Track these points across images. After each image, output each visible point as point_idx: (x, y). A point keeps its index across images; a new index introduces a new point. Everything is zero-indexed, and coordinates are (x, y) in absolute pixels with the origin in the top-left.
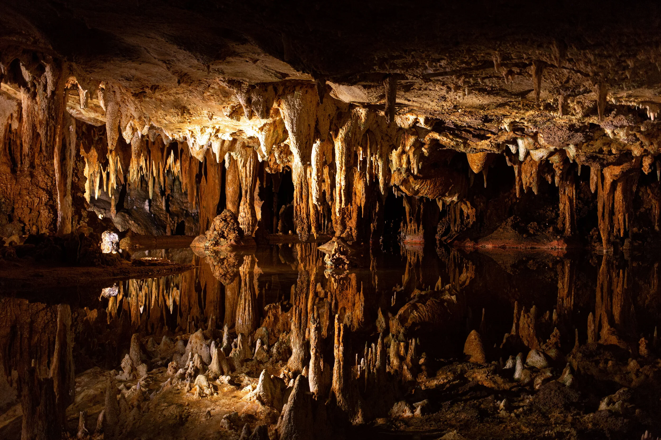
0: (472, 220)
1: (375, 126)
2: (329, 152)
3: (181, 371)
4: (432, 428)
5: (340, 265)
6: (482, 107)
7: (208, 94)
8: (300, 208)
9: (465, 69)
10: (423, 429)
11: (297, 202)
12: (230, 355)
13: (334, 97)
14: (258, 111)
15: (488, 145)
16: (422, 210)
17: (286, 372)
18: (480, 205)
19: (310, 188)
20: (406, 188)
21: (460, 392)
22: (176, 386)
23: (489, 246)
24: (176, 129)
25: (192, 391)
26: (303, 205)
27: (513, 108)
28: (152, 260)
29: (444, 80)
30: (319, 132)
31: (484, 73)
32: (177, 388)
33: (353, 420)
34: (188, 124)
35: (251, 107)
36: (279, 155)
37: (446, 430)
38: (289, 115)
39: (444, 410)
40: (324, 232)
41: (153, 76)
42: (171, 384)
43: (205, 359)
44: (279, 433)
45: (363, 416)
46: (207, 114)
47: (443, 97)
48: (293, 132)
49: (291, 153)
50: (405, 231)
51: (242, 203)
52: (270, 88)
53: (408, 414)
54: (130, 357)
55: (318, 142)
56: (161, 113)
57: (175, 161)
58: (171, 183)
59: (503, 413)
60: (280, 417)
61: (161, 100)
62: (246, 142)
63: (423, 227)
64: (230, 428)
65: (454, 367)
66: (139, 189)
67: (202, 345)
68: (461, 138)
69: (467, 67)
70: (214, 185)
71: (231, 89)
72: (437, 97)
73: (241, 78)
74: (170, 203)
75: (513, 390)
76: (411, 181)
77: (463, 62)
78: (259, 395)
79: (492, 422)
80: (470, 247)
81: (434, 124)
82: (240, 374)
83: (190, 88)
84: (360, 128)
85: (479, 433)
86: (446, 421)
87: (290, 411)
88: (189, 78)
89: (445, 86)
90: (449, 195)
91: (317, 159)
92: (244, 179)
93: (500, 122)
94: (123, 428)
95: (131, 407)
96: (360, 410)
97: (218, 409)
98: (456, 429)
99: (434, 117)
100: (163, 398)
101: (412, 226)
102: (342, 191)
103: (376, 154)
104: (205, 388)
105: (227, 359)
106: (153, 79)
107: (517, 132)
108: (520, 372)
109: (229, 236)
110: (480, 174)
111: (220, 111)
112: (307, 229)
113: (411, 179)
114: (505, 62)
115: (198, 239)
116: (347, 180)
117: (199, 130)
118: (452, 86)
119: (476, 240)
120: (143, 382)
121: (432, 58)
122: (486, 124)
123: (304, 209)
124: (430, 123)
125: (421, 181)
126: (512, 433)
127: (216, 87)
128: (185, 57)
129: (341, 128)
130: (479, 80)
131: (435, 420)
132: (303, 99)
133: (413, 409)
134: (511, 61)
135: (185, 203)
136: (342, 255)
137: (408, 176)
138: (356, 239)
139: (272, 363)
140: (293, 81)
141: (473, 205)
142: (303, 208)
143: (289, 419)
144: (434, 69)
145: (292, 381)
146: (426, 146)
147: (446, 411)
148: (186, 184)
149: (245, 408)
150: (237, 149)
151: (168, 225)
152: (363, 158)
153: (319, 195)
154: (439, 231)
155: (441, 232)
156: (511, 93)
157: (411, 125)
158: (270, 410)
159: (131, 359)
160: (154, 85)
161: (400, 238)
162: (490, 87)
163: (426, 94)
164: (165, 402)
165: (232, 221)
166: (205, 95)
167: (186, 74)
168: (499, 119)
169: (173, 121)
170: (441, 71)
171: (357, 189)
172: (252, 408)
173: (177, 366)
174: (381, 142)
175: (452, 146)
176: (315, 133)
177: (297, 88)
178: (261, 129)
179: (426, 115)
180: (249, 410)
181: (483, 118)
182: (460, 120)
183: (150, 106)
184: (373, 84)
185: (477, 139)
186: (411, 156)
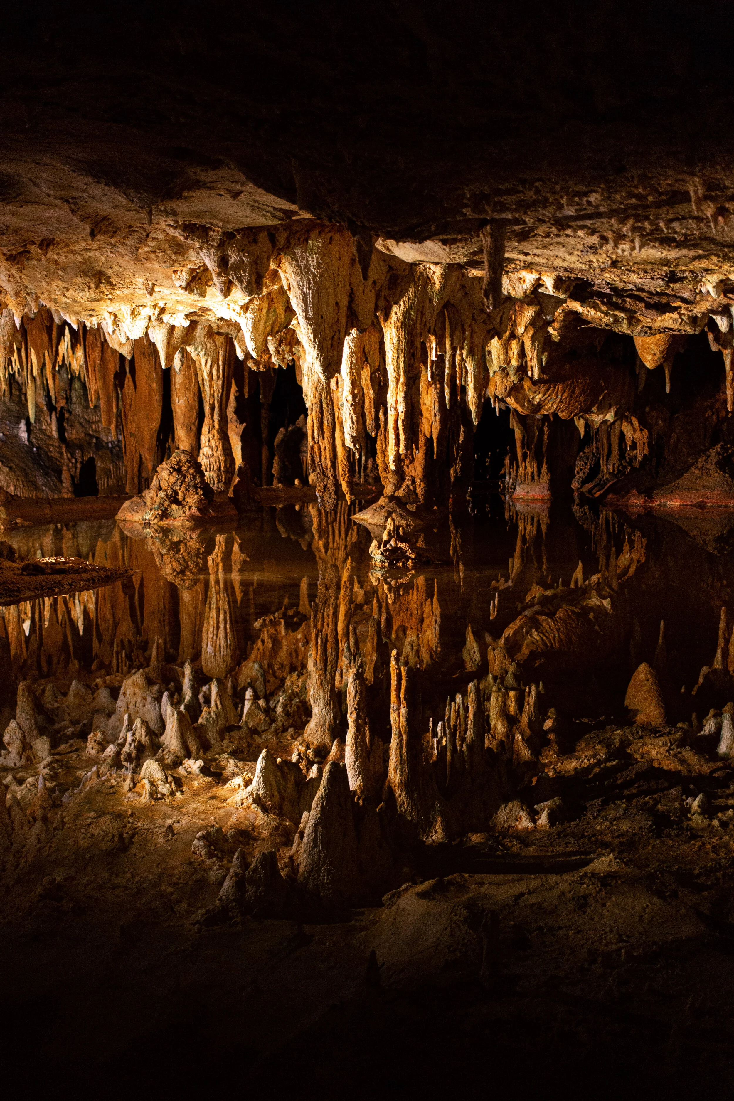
0: (640, 453)
1: (460, 295)
2: (373, 347)
3: (111, 749)
4: (569, 849)
5: (398, 561)
6: (666, 262)
7: (146, 249)
8: (320, 449)
9: (635, 207)
10: (553, 851)
11: (313, 438)
12: (200, 720)
13: (383, 250)
14: (241, 281)
15: (675, 320)
16: (546, 437)
17: (302, 749)
18: (657, 424)
19: (336, 410)
20: (517, 400)
21: (619, 782)
22: (108, 780)
23: (674, 503)
24: (85, 311)
25: (136, 789)
26: (325, 444)
27: (724, 260)
28: (59, 563)
29: (594, 226)
30: (356, 316)
31: (671, 212)
32: (109, 784)
33: (428, 836)
34: (109, 302)
35: (227, 275)
36: (276, 348)
37: (595, 852)
38: (299, 285)
39: (589, 815)
40: (360, 477)
41: (43, 223)
42: (98, 776)
43: (153, 725)
44: (296, 863)
45: (446, 828)
46: (144, 284)
47: (591, 248)
48: (307, 318)
49: (298, 342)
50: (513, 474)
51: (205, 429)
52: (263, 236)
53: (525, 823)
54: (18, 724)
55: (354, 332)
56: (57, 285)
57: (73, 347)
58: (66, 386)
59: (697, 820)
60: (297, 835)
61: (56, 263)
62: (213, 325)
63: (548, 468)
64: (210, 855)
65: (608, 735)
66: (7, 399)
67: (144, 699)
68: (623, 310)
69: (639, 203)
70: (150, 393)
71: (190, 242)
72: (581, 247)
73: (208, 221)
74: (65, 424)
75: (716, 775)
76: (526, 387)
77: (631, 195)
78: (258, 795)
79: (677, 835)
80: (636, 506)
81: (572, 289)
82: (219, 754)
83: (113, 241)
84: (431, 300)
85: (654, 858)
86: (594, 835)
87: (316, 825)
88: (110, 224)
89: (597, 234)
90: (598, 409)
91: (352, 363)
92: (207, 384)
93: (697, 281)
94: (21, 857)
95: (31, 819)
96: (439, 819)
97: (185, 821)
98: (612, 851)
99: (573, 276)
100: (87, 803)
101: (528, 467)
102: (400, 423)
103: (462, 348)
104: (159, 782)
105: (196, 729)
106: (44, 229)
107: (730, 296)
108: (729, 742)
109: (187, 500)
110: (659, 370)
111: (169, 277)
112: (333, 488)
113: (527, 384)
114: (713, 194)
115: (130, 506)
116: (409, 401)
117: (129, 312)
118: (610, 235)
119: (649, 493)
120: (46, 771)
121: (573, 191)
122: (671, 285)
123: (327, 451)
124: (564, 287)
125: (546, 387)
126: (713, 856)
127: (161, 237)
128: (105, 192)
129: (397, 303)
130: (662, 225)
131: (574, 835)
132: (324, 255)
133: (533, 814)
134: (723, 192)
135: (93, 423)
136: (402, 542)
137: (521, 380)
138: (425, 498)
139: (276, 733)
140: (305, 222)
141: (644, 424)
142: (325, 449)
143: (315, 840)
144: (577, 207)
145: (315, 768)
146: (556, 325)
147: (595, 818)
148: (97, 392)
149: (233, 819)
150: (198, 340)
151: (65, 468)
152: (437, 355)
153: (356, 430)
154: (578, 473)
155: (581, 474)
156: (722, 243)
157: (528, 292)
158: (277, 821)
159: (20, 728)
160: (46, 239)
161: (504, 487)
162: (683, 234)
163: (558, 243)
164: (90, 810)
165: (191, 471)
166: (140, 251)
167: (105, 218)
168: (696, 277)
169: (79, 299)
170: (589, 212)
171: (425, 404)
172: (246, 819)
173: (103, 739)
174: (470, 325)
175: (606, 325)
176: (348, 317)
177: (314, 234)
178: (245, 308)
179: (557, 273)
180: (241, 822)
181: (666, 276)
182: (621, 280)
183: (37, 274)
184: (460, 237)
185: (653, 312)
186: (528, 344)
